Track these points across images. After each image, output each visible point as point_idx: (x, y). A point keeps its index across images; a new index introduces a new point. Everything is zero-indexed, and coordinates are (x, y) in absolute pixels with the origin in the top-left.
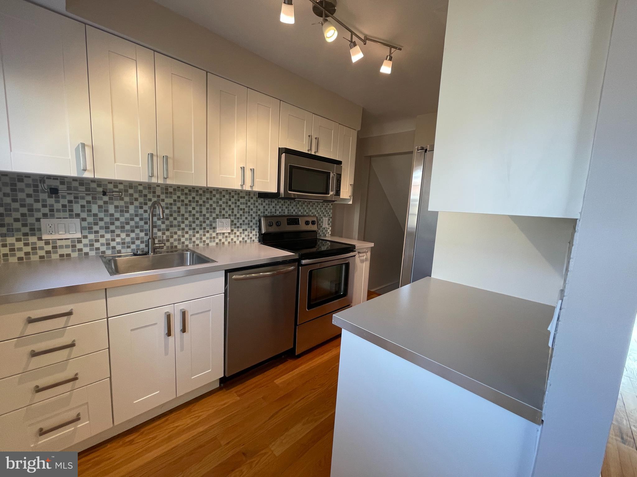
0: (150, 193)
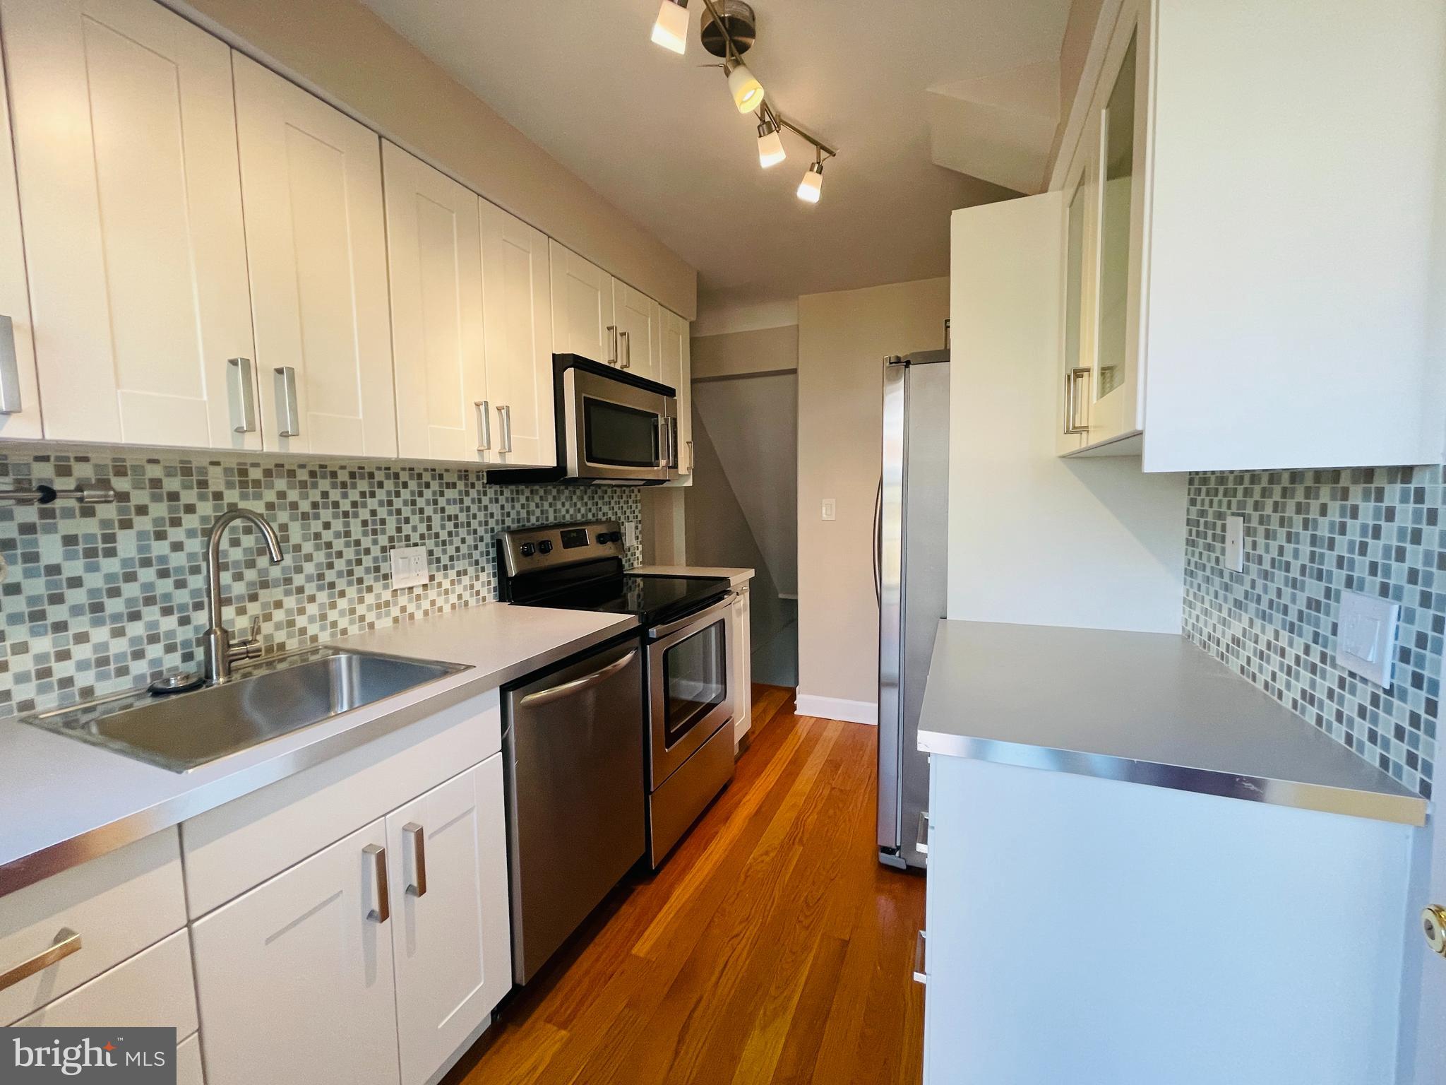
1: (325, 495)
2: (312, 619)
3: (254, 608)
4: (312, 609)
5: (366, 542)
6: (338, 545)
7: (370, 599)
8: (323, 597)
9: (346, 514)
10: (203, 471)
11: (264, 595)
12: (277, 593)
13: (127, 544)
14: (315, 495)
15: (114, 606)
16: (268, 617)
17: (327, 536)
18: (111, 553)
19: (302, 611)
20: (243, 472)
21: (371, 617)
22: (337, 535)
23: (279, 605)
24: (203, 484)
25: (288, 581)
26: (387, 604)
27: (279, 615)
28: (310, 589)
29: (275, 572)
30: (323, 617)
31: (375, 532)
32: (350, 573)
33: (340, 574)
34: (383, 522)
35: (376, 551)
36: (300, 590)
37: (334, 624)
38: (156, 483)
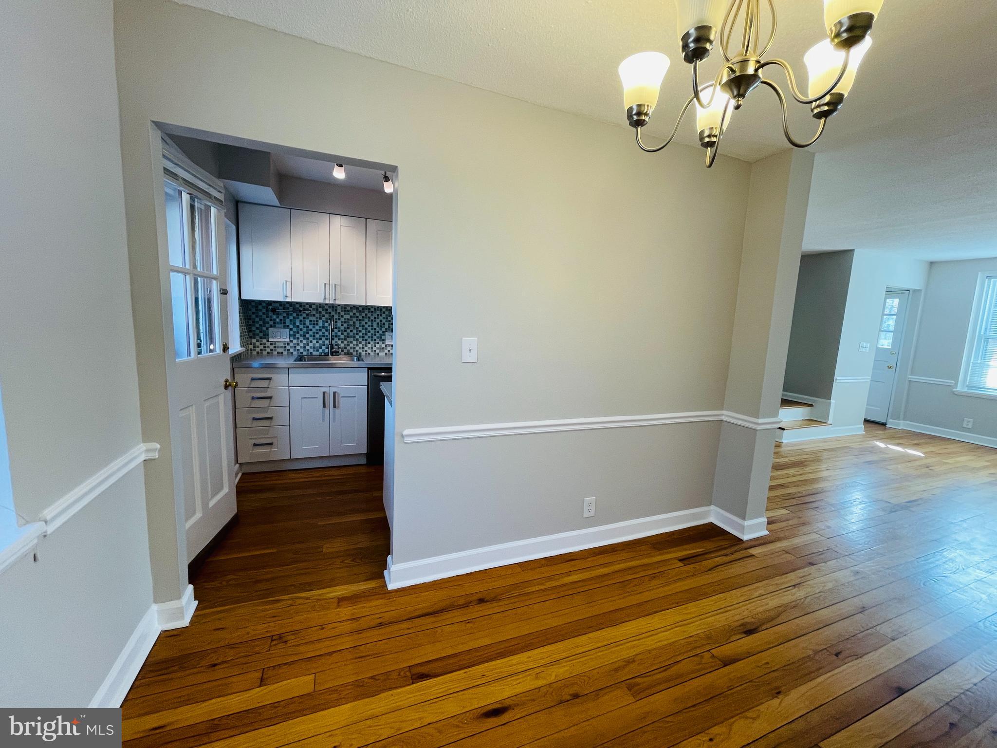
0: (333, 311)
1: (366, 315)
2: (360, 348)
3: (345, 342)
4: (360, 345)
5: (378, 329)
6: (369, 329)
7: (378, 346)
8: (363, 343)
9: (372, 320)
10: (336, 307)
11: (348, 339)
12: (352, 339)
13: (320, 323)
14: (363, 315)
15: (317, 336)
16: (349, 345)
17: (366, 326)
18: (317, 324)
19: (357, 345)
20: (345, 308)
21: (378, 351)
22: (369, 326)
23: (352, 342)
24: (336, 310)
25: (355, 337)
26: (383, 348)
27: (351, 345)
28: (360, 340)
29: (351, 334)
30: (363, 348)
31: (381, 326)
32: (372, 337)
33: (369, 337)
34: (384, 324)
35: (381, 332)
36: (357, 340)
37: (366, 351)
38: (327, 310)
